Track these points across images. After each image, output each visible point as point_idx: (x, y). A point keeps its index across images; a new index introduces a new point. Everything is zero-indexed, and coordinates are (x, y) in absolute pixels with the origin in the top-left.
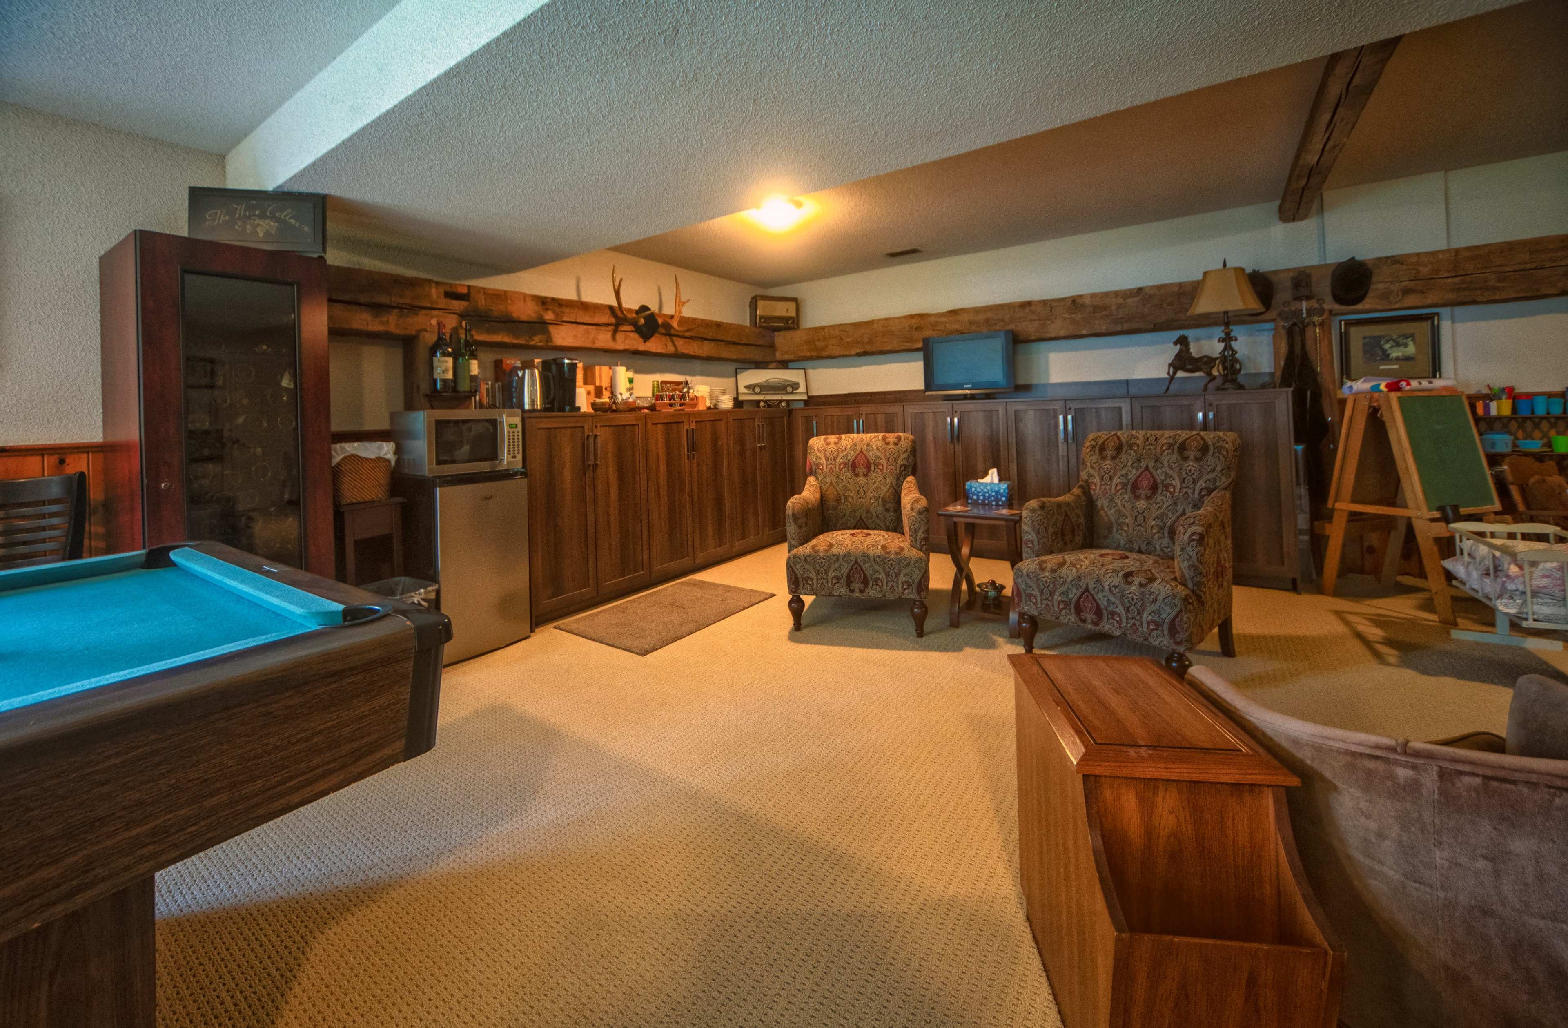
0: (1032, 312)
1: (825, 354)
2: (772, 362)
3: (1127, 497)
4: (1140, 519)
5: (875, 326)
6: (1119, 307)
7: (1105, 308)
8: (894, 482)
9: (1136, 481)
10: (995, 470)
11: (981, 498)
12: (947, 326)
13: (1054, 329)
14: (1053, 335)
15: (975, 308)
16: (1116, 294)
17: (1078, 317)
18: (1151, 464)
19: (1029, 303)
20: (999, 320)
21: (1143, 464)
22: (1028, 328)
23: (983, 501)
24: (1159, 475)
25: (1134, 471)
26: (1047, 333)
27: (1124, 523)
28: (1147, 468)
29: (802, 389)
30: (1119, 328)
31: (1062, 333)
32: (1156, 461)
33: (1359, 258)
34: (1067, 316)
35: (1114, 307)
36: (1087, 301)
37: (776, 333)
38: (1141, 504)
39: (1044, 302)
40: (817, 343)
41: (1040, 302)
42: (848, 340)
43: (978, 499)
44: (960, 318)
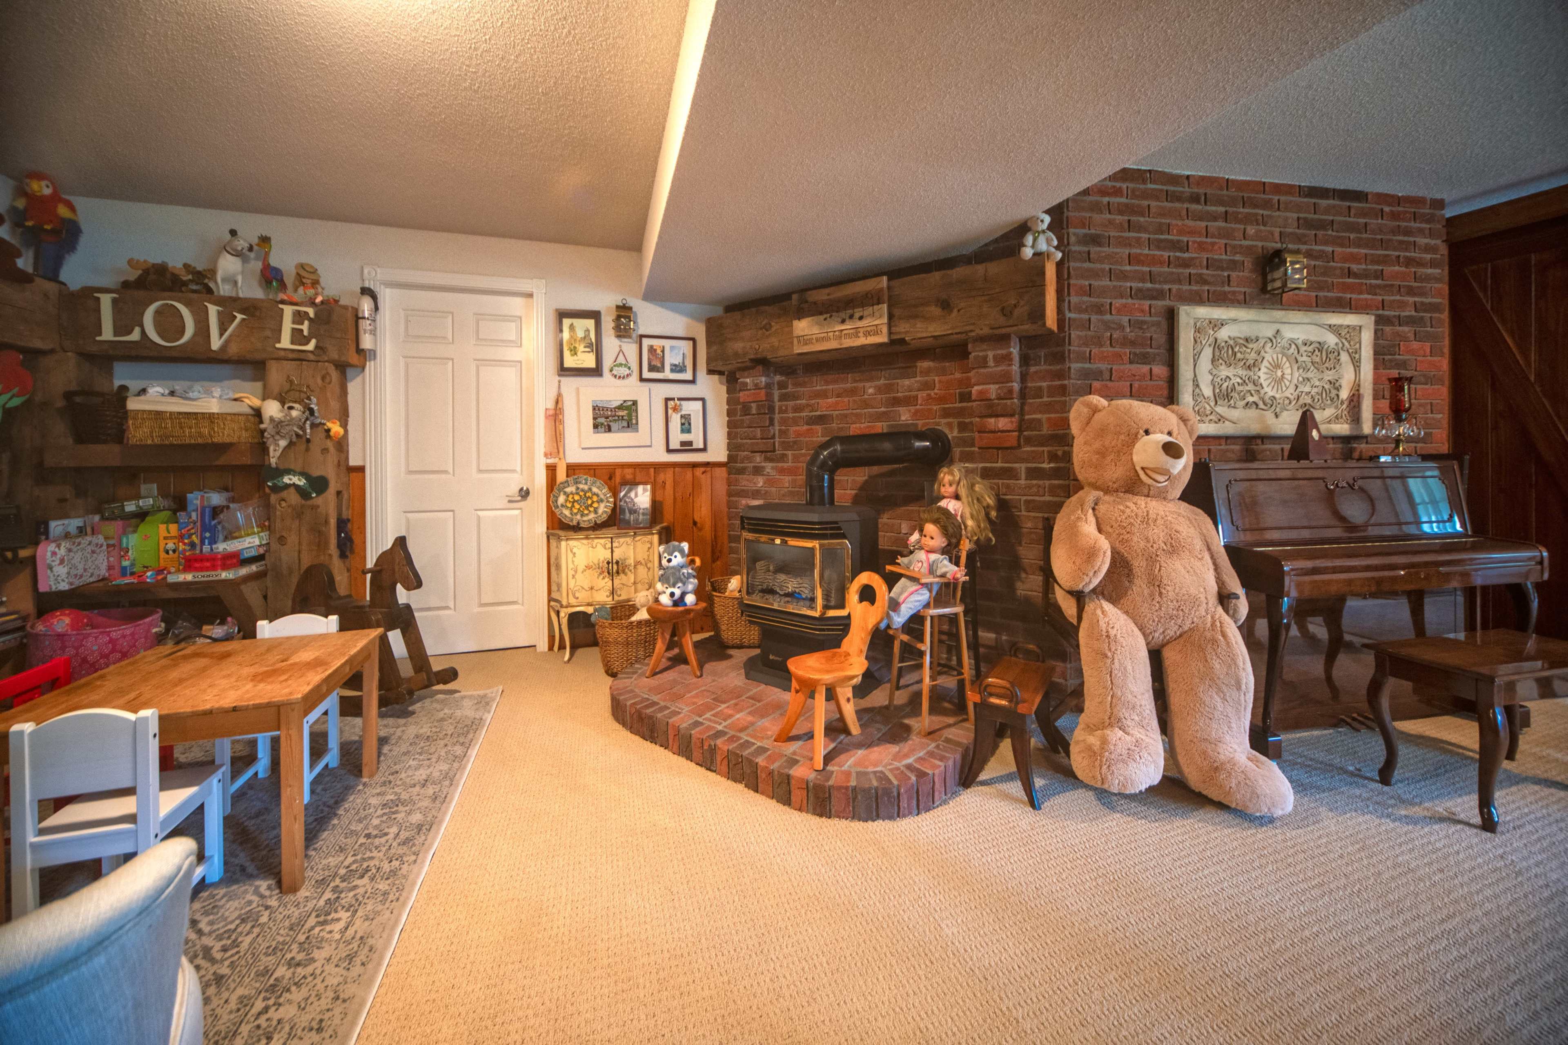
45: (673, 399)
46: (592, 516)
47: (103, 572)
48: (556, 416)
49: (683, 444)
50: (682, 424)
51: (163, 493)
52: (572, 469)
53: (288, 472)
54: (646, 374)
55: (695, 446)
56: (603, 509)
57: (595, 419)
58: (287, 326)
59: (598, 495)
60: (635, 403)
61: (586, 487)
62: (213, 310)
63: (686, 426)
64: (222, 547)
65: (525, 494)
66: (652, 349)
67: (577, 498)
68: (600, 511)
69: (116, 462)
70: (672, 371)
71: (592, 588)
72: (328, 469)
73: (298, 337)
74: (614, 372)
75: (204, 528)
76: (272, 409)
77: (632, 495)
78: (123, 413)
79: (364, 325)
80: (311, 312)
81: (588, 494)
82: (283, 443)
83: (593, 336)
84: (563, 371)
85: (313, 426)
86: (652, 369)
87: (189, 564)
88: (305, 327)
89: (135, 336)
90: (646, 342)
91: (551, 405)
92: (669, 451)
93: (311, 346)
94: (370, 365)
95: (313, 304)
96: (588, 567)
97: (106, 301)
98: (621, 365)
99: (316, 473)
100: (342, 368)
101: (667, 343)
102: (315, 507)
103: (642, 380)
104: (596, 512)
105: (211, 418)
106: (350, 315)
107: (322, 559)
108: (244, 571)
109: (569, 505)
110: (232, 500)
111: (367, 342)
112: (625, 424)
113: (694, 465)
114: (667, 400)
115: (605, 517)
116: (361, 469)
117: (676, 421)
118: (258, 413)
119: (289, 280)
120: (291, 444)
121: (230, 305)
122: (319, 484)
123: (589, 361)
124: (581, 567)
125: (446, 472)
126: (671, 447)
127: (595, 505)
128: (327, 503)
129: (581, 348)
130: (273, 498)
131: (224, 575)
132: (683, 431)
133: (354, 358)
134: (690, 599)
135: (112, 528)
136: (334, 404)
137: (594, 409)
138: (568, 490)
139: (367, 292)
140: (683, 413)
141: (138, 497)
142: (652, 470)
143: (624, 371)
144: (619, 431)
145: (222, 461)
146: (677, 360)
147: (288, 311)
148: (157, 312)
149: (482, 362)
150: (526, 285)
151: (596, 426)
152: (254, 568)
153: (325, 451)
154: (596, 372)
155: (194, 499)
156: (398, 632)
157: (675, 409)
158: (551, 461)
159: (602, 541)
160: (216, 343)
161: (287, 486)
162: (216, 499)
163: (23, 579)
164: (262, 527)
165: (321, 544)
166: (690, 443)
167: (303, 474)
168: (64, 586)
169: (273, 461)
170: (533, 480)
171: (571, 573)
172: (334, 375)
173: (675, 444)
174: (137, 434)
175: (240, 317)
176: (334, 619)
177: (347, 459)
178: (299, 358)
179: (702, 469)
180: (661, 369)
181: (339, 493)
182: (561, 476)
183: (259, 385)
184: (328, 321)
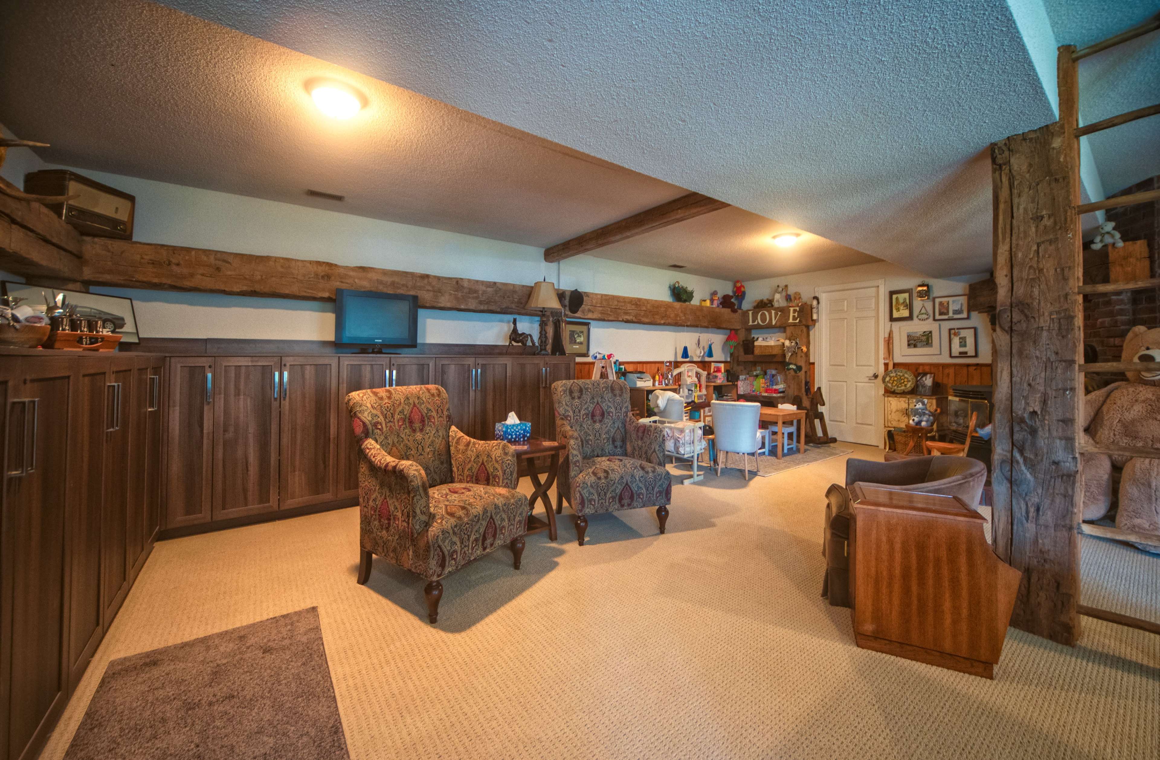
0: (430, 284)
1: (187, 284)
2: (75, 281)
3: (589, 422)
4: (597, 434)
5: (271, 263)
6: (484, 292)
7: (476, 292)
8: (445, 433)
9: (593, 412)
10: (513, 413)
11: (514, 436)
12: (356, 280)
13: (444, 301)
14: (442, 305)
15: (383, 270)
16: (483, 283)
17: (460, 294)
18: (600, 400)
19: (427, 276)
20: (403, 285)
21: (595, 400)
22: (426, 296)
23: (515, 439)
24: (604, 406)
25: (591, 405)
26: (438, 302)
27: (589, 439)
28: (598, 403)
29: (129, 327)
30: (482, 307)
31: (449, 305)
32: (602, 398)
33: (579, 290)
34: (452, 292)
35: (480, 292)
36: (466, 284)
37: (88, 239)
38: (597, 426)
39: (439, 278)
40: (174, 268)
41: (435, 277)
42: (229, 273)
43: (512, 437)
44: (370, 275)
45: (954, 329)
46: (903, 388)
47: (749, 391)
48: (889, 341)
49: (960, 353)
50: (960, 342)
51: (762, 370)
52: (895, 365)
53: (791, 364)
54: (938, 317)
55: (968, 355)
56: (909, 385)
57: (908, 341)
58: (791, 315)
59: (907, 378)
60: (931, 332)
61: (901, 374)
62: (773, 312)
63: (963, 342)
64: (775, 387)
65: (876, 376)
66: (941, 304)
67: (896, 379)
68: (908, 386)
69: (752, 360)
70: (954, 314)
71: (899, 421)
72: (802, 363)
73: (794, 318)
74: (920, 317)
75: (771, 381)
76: (787, 343)
77: (924, 379)
78: (754, 346)
79: (814, 310)
80: (798, 309)
81: (902, 378)
82: (790, 354)
83: (908, 301)
84: (892, 319)
85: (798, 348)
86: (941, 314)
87: (766, 391)
88: (796, 314)
89: (756, 323)
90: (937, 301)
91: (887, 336)
92: (951, 357)
93: (797, 321)
94: (817, 324)
95: (798, 306)
96: (897, 411)
97: (750, 313)
98: (923, 314)
99: (799, 364)
100: (808, 327)
101: (950, 299)
102: (798, 376)
103: (934, 320)
104: (905, 386)
105: (771, 347)
106: (809, 308)
107: (800, 395)
108: (779, 395)
109: (891, 382)
110: (778, 373)
111: (815, 317)
112: (925, 343)
113: (968, 365)
114: (950, 330)
115: (910, 389)
116: (813, 364)
117: (956, 341)
118: (783, 344)
119: (792, 298)
120: (792, 355)
121: (778, 309)
122: (799, 368)
123: (906, 313)
124: (894, 410)
125: (844, 366)
126: (953, 355)
127: (906, 383)
128: (802, 374)
129: (902, 308)
130: (787, 372)
131: (774, 395)
132: (961, 346)
133: (810, 323)
134: (923, 424)
135: (751, 379)
136: (805, 340)
137: (908, 336)
138: (892, 375)
139: (816, 298)
140: (961, 336)
141: (756, 370)
142: (941, 368)
143: (925, 316)
144: (921, 347)
145: (775, 360)
146: (957, 307)
147: (792, 309)
148: (761, 315)
149: (858, 318)
150: (875, 283)
151: (909, 345)
152: (782, 395)
153: (801, 357)
154: (910, 318)
155: (769, 372)
156: (818, 420)
157: (955, 334)
158: (886, 361)
159: (904, 399)
160: (774, 323)
161: (791, 369)
162: (774, 372)
163: (735, 391)
164: (785, 382)
165: (800, 389)
166: (966, 353)
167: (795, 365)
168: (742, 393)
169: (787, 360)
170: (878, 370)
171: (889, 412)
172: (805, 330)
173: (955, 352)
174: (757, 352)
175: (779, 313)
176: (795, 407)
177: (809, 359)
178: (794, 325)
179: (974, 368)
180: (947, 313)
181: (806, 372)
182: (891, 367)
183: (784, 334)
184: (802, 312)
